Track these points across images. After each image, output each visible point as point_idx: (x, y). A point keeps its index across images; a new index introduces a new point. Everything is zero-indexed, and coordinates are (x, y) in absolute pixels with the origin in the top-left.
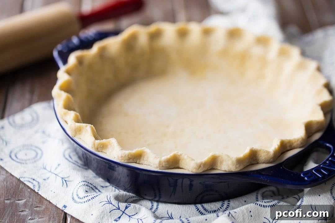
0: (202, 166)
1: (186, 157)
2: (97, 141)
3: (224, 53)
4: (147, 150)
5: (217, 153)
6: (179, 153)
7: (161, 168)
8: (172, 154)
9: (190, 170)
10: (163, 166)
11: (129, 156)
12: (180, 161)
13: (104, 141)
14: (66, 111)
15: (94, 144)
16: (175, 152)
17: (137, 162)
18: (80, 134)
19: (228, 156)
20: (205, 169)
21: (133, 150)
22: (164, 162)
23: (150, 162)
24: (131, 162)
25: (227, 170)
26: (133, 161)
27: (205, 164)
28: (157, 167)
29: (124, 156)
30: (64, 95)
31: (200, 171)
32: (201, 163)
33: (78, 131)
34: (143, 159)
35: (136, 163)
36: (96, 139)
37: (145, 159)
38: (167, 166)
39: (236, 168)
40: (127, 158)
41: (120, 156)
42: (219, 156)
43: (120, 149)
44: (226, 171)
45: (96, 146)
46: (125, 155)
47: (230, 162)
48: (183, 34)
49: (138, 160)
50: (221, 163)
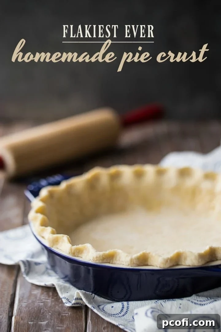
0: (169, 261)
1: (154, 255)
2: (73, 247)
3: (177, 190)
4: (119, 251)
5: (181, 250)
6: (148, 252)
7: (132, 265)
8: (141, 253)
9: (158, 266)
10: (134, 263)
11: (103, 257)
12: (149, 259)
13: (80, 246)
14: (43, 227)
15: (71, 249)
16: (144, 251)
17: (111, 262)
18: (57, 244)
19: (191, 252)
20: (171, 264)
21: (106, 251)
22: (135, 259)
23: (122, 261)
24: (105, 262)
25: (191, 265)
26: (107, 262)
27: (171, 259)
28: (129, 265)
29: (98, 256)
30: (40, 217)
31: (166, 266)
32: (168, 259)
33: (56, 241)
34: (116, 260)
35: (109, 263)
36: (73, 245)
37: (118, 258)
38: (138, 263)
39: (199, 262)
40: (101, 258)
41: (95, 257)
42: (183, 253)
43: (95, 251)
44: (189, 266)
45: (73, 251)
46: (100, 256)
47: (193, 258)
48: (139, 175)
49: (111, 261)
50: (185, 259)
